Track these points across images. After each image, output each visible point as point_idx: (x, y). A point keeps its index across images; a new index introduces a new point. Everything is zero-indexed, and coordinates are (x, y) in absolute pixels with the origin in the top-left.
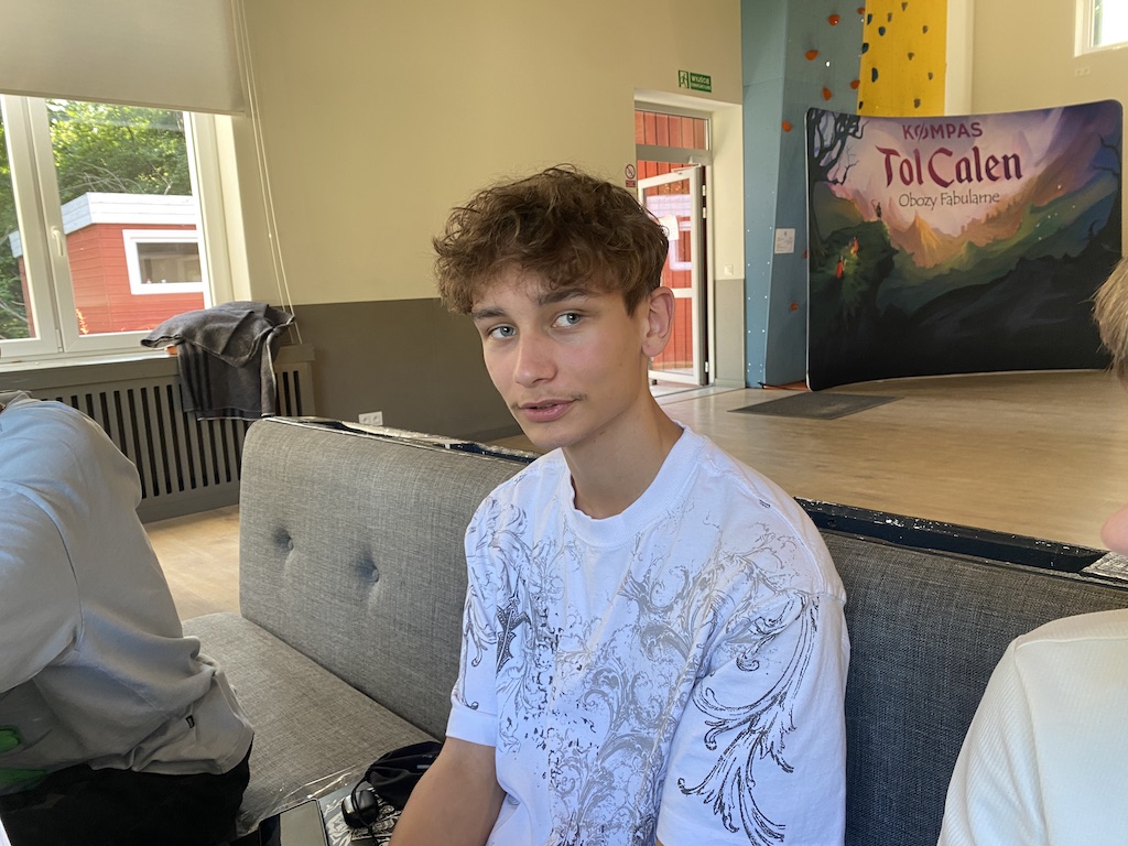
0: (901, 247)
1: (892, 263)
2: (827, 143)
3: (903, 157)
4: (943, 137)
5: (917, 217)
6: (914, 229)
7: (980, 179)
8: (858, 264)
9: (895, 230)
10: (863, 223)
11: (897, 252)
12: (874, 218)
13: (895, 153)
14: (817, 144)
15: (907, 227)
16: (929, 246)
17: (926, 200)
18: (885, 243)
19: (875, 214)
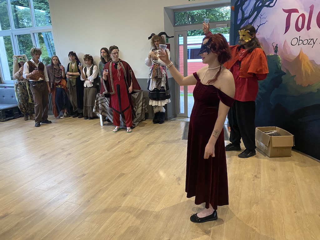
0: (287, 71)
1: (281, 81)
2: (247, 15)
3: (301, 12)
5: (301, 52)
6: (298, 60)
9: (286, 61)
11: (285, 74)
12: (272, 53)
13: (296, 11)
14: (240, 16)
15: (293, 59)
16: (306, 72)
17: (309, 41)
18: (278, 68)
19: (273, 51)
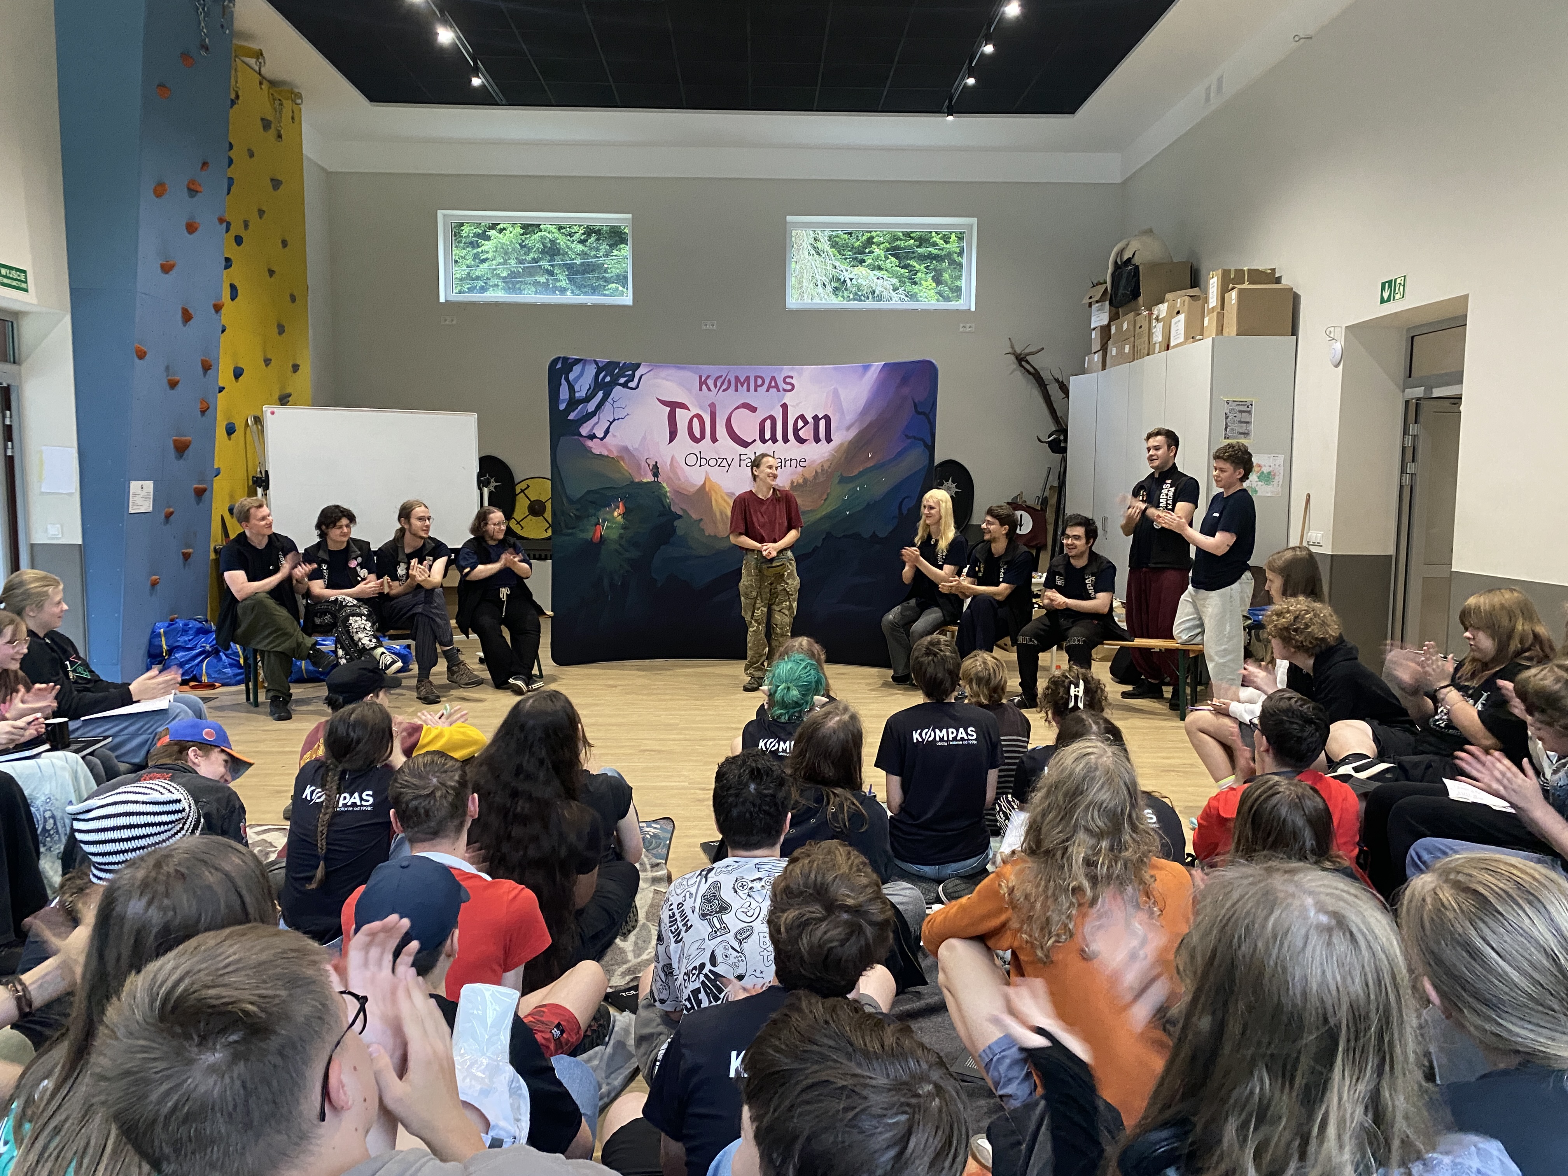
0: (685, 511)
1: (674, 530)
2: (580, 394)
3: (694, 411)
5: (707, 479)
6: (703, 492)
7: (786, 440)
8: (624, 528)
9: (677, 493)
10: (632, 482)
11: (680, 517)
12: (650, 478)
14: (564, 396)
17: (720, 461)
18: (664, 506)
19: (650, 474)
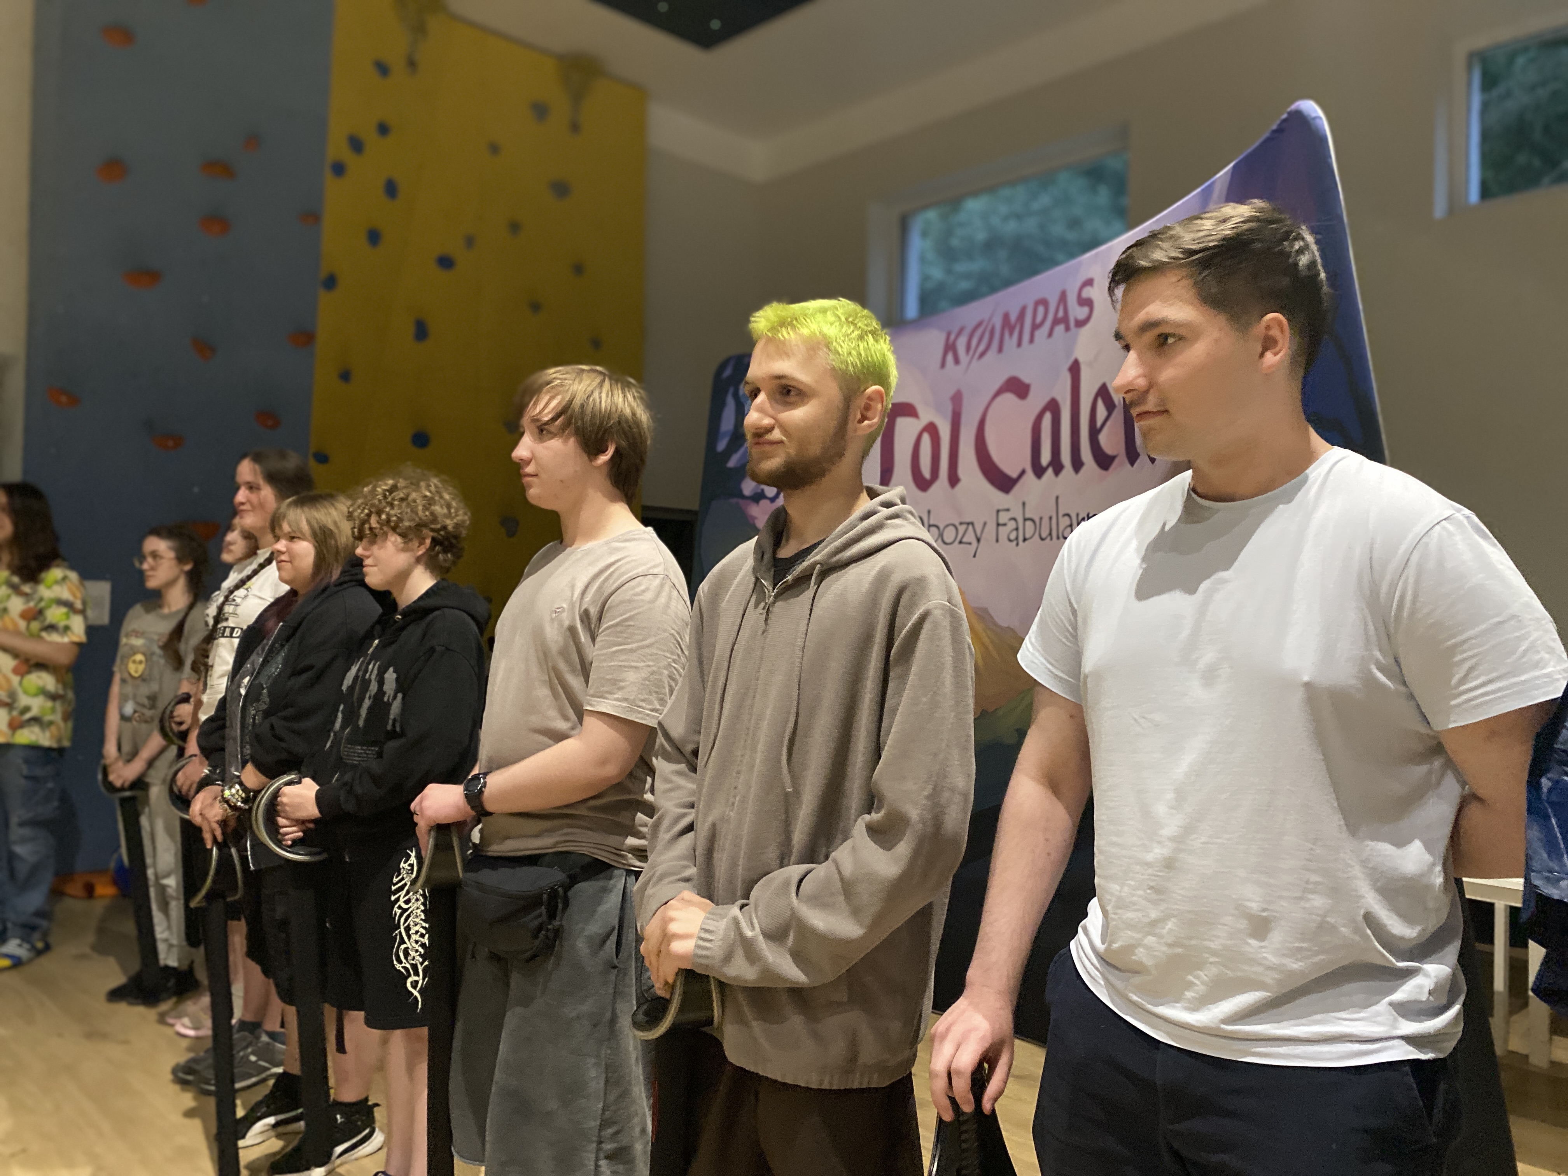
3: (924, 416)
4: (1019, 344)
7: (1077, 465)
13: (908, 410)
17: (961, 530)
